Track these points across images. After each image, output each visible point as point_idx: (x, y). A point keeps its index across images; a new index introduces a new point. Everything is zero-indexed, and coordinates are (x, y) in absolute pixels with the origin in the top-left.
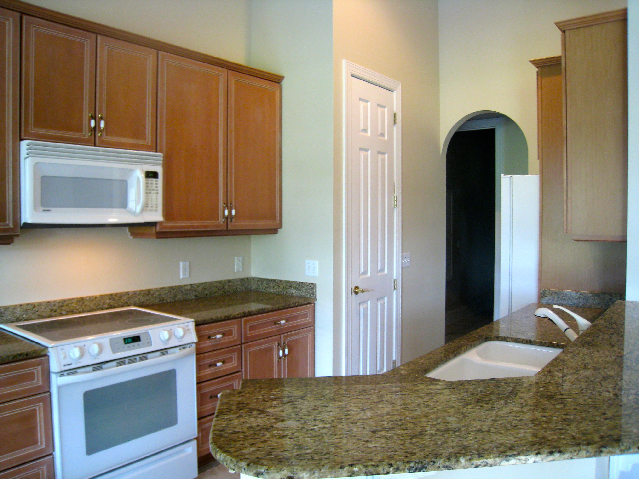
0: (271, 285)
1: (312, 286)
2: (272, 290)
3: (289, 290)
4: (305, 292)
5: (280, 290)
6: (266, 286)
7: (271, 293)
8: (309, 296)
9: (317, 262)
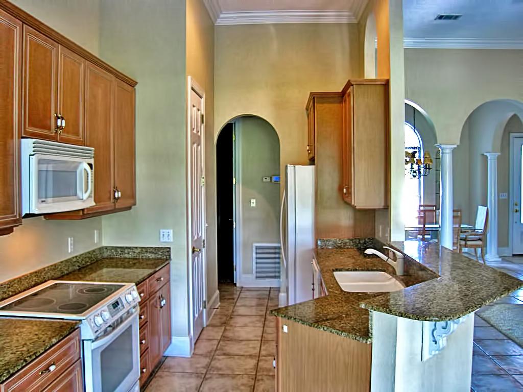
0: (126, 251)
1: (168, 250)
2: (127, 256)
3: (145, 254)
4: (161, 255)
5: (135, 255)
6: (120, 252)
7: (126, 258)
8: (165, 257)
9: (171, 231)
